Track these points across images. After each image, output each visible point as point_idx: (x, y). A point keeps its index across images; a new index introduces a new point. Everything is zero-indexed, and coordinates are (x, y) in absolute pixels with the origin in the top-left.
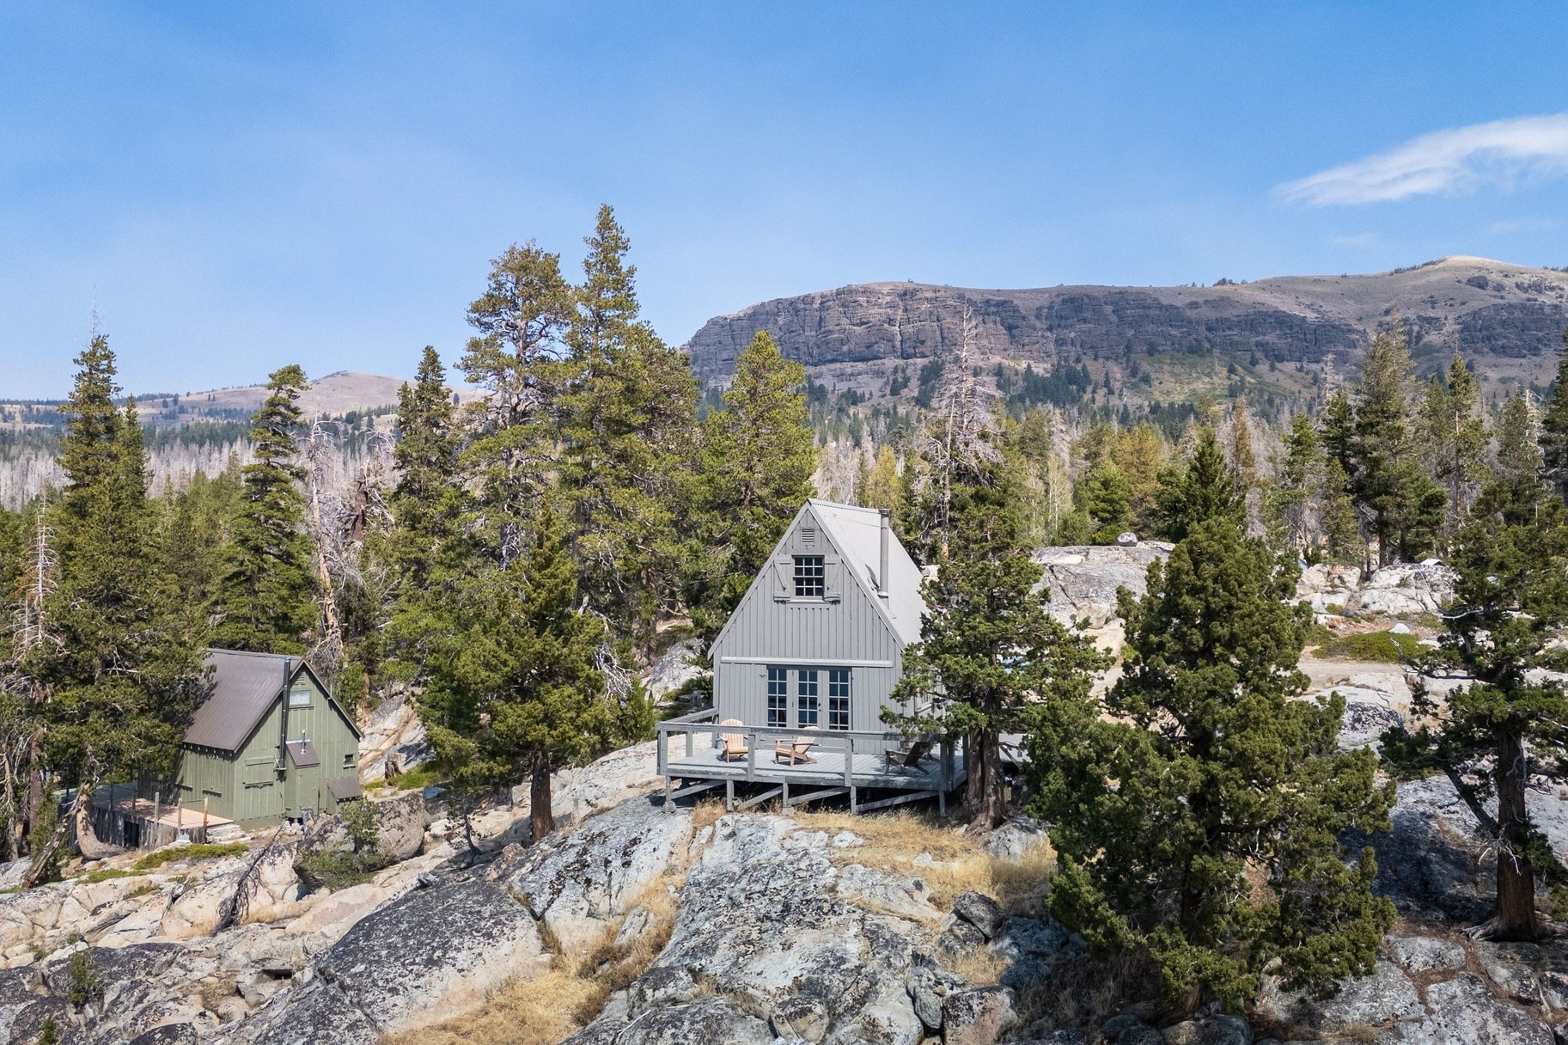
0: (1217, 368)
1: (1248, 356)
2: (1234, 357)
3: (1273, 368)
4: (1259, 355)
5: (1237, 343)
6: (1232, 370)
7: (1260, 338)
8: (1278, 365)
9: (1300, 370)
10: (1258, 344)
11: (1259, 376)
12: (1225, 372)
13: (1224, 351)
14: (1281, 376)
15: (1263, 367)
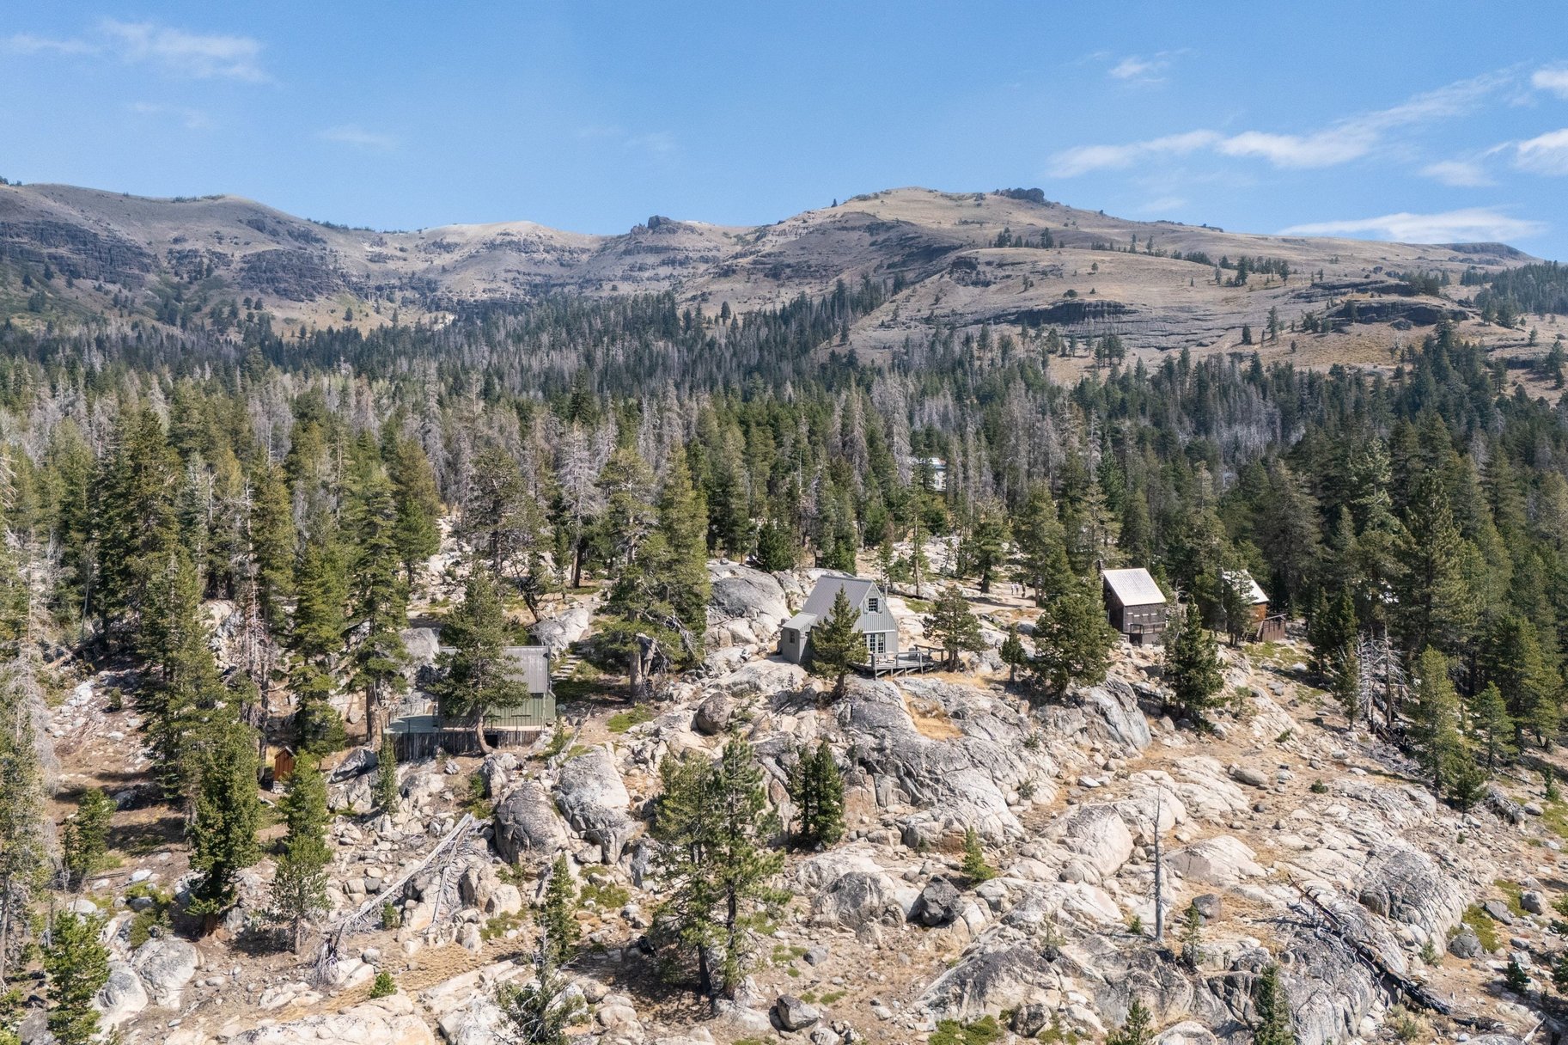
0: (11, 278)
1: (42, 268)
2: (24, 267)
3: (70, 284)
4: (53, 268)
5: (29, 252)
6: (27, 282)
7: (52, 250)
8: (75, 281)
9: (99, 289)
10: (51, 257)
11: (56, 291)
12: (19, 283)
13: (15, 260)
14: (80, 294)
15: (59, 282)
